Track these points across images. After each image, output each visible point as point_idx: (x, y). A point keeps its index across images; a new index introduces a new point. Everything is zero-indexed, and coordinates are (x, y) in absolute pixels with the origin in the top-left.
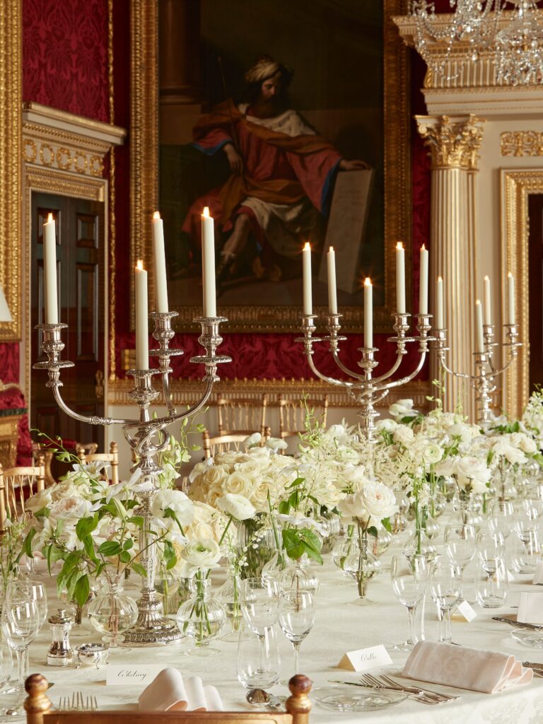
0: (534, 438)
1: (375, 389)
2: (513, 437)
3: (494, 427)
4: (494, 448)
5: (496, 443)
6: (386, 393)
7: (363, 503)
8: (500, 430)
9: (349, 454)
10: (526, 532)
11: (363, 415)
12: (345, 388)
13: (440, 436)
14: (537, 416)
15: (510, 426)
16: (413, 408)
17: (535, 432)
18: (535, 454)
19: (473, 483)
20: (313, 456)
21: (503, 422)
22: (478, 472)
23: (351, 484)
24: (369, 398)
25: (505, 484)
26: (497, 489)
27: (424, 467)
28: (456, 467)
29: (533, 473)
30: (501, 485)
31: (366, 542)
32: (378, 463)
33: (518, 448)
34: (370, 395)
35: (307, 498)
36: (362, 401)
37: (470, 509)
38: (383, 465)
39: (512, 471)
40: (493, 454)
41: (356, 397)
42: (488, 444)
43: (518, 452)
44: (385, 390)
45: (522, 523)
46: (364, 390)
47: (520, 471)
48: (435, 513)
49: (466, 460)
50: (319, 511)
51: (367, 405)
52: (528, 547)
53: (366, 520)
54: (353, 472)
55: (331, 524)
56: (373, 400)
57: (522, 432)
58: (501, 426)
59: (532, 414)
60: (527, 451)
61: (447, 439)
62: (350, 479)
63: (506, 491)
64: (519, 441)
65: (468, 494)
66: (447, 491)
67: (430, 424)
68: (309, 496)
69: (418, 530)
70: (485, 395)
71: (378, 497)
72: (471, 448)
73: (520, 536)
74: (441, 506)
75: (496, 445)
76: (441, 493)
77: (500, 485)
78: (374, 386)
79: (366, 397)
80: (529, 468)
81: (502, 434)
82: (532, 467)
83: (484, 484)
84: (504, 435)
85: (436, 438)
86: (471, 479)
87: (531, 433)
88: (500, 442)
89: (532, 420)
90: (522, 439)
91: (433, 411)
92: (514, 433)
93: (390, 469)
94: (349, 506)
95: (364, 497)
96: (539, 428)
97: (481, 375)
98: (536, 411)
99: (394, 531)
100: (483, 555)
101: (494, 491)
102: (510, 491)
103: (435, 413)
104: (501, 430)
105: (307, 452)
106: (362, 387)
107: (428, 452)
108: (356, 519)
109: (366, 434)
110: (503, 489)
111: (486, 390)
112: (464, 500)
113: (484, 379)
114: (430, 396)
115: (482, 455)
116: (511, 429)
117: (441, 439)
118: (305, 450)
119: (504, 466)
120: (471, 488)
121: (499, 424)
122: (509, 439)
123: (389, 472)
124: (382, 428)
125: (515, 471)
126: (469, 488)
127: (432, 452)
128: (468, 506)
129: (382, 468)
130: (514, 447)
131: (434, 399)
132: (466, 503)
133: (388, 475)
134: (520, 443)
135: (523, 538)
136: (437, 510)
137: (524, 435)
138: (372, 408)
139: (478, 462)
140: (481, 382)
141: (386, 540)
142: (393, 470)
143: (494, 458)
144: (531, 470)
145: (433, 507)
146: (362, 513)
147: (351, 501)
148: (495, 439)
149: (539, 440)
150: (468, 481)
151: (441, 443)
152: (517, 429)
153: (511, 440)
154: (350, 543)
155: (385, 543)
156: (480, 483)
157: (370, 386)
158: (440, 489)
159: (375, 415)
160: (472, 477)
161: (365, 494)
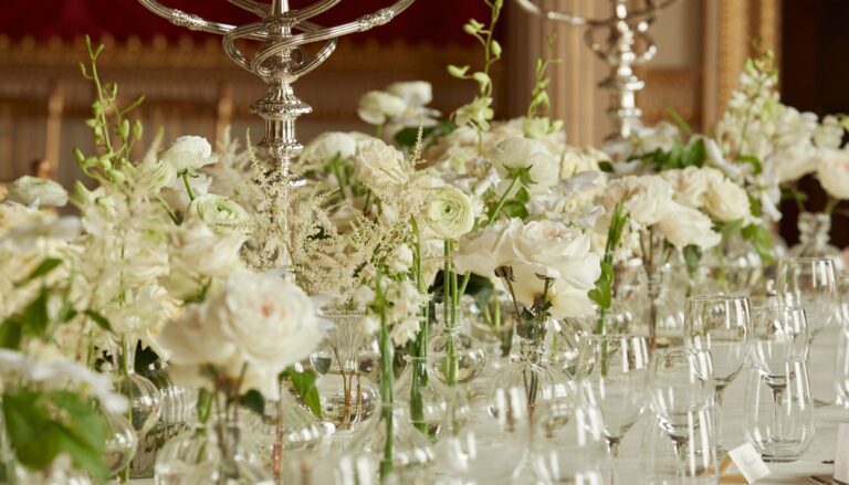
0: (746, 184)
1: (300, 39)
2: (687, 180)
3: (639, 152)
4: (627, 206)
5: (636, 191)
6: (328, 52)
7: (226, 328)
8: (656, 160)
9: (224, 213)
10: (679, 414)
11: (265, 111)
12: (219, 37)
13: (478, 171)
14: (756, 126)
15: (681, 151)
16: (430, 106)
17: (748, 166)
18: (746, 224)
19: (553, 290)
20: (113, 213)
21: (665, 141)
22: (565, 259)
23: (205, 282)
24: (281, 66)
25: (657, 302)
26: (636, 315)
27: (417, 245)
28: (507, 248)
29: (744, 277)
30: (648, 306)
31: (236, 432)
32: (300, 237)
33: (700, 209)
34: (286, 56)
35: (81, 317)
36: (264, 73)
37: (544, 360)
38: (315, 244)
39: (684, 271)
40: (624, 220)
41: (248, 62)
42: (615, 194)
43: (694, 218)
44: (325, 43)
45: (671, 392)
46: (268, 43)
47: (703, 271)
48: (458, 374)
49: (535, 229)
50: (130, 360)
51: (277, 85)
52: (684, 457)
53: (235, 373)
54: (210, 250)
55: (167, 399)
56: (293, 70)
57: (714, 166)
58: (659, 151)
59: (744, 119)
60: (723, 217)
61: (495, 179)
62: (203, 269)
63: (660, 323)
64: (703, 188)
65: (542, 320)
66: (502, 322)
67: (463, 145)
68: (88, 312)
69: (387, 404)
70: (625, 71)
71: (266, 311)
72: (562, 203)
73: (665, 424)
74: (472, 354)
75: (635, 198)
76: (485, 327)
77: (644, 307)
78: (295, 32)
79: (274, 64)
80: (735, 265)
81: (658, 170)
82: (742, 262)
83: (584, 294)
84: (663, 173)
85: (466, 176)
86: (548, 280)
87: (737, 170)
88: (646, 190)
89: (744, 136)
90: (710, 185)
91: (467, 107)
92: (690, 169)
93: (332, 255)
94: (192, 335)
95: (228, 311)
96: (761, 157)
97: (615, 18)
98: (755, 109)
99: (341, 419)
100: (548, 464)
101: (626, 321)
102: (671, 321)
103: (471, 111)
104: (658, 162)
105: (97, 201)
106: (265, 34)
107: (436, 210)
108: (210, 370)
109: (274, 163)
110: (653, 316)
111: (628, 57)
112: (530, 337)
113: (622, 26)
114: (460, 66)
115: (592, 221)
116: (684, 160)
117: (481, 179)
118: (91, 196)
119: (658, 256)
120: (549, 304)
121: (651, 147)
122: (673, 182)
123: (330, 262)
124: (333, 153)
125: (691, 270)
126: (543, 303)
127: (448, 210)
128: (539, 351)
129: (311, 253)
130: (687, 204)
131: (469, 73)
132: (535, 344)
133: (328, 270)
134: (705, 195)
135: (672, 431)
136: (462, 365)
137: (716, 175)
138: (290, 91)
139: (568, 235)
140: (615, 37)
141: (307, 435)
142: (341, 255)
143: (625, 231)
144: (740, 269)
145: (453, 359)
146: (223, 354)
147: (194, 322)
148: (633, 182)
149: (759, 188)
150: (540, 286)
151: (482, 189)
152: (700, 158)
153: (681, 185)
154: (201, 439)
155: (303, 442)
156: (571, 290)
157: (285, 30)
158: (482, 315)
159: (299, 112)
160: (551, 273)
161: (232, 303)
